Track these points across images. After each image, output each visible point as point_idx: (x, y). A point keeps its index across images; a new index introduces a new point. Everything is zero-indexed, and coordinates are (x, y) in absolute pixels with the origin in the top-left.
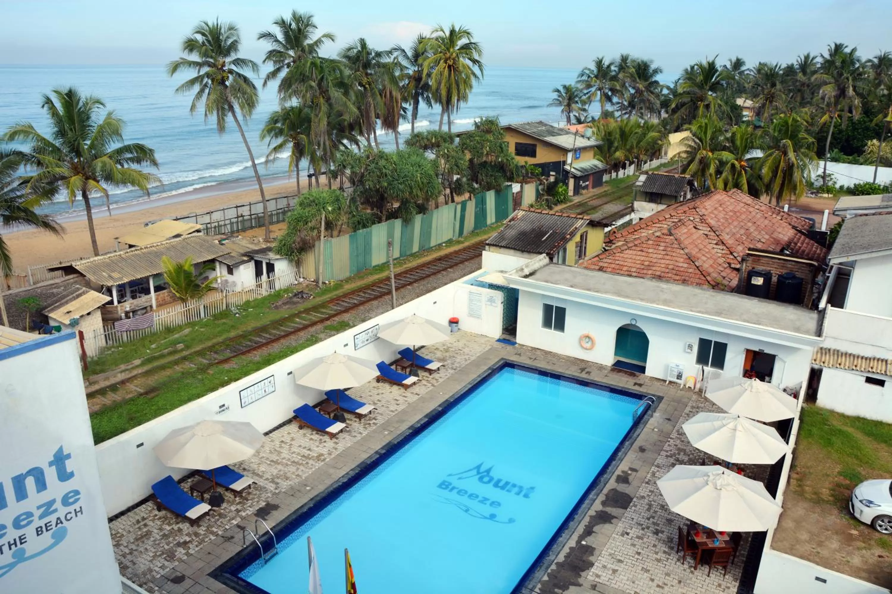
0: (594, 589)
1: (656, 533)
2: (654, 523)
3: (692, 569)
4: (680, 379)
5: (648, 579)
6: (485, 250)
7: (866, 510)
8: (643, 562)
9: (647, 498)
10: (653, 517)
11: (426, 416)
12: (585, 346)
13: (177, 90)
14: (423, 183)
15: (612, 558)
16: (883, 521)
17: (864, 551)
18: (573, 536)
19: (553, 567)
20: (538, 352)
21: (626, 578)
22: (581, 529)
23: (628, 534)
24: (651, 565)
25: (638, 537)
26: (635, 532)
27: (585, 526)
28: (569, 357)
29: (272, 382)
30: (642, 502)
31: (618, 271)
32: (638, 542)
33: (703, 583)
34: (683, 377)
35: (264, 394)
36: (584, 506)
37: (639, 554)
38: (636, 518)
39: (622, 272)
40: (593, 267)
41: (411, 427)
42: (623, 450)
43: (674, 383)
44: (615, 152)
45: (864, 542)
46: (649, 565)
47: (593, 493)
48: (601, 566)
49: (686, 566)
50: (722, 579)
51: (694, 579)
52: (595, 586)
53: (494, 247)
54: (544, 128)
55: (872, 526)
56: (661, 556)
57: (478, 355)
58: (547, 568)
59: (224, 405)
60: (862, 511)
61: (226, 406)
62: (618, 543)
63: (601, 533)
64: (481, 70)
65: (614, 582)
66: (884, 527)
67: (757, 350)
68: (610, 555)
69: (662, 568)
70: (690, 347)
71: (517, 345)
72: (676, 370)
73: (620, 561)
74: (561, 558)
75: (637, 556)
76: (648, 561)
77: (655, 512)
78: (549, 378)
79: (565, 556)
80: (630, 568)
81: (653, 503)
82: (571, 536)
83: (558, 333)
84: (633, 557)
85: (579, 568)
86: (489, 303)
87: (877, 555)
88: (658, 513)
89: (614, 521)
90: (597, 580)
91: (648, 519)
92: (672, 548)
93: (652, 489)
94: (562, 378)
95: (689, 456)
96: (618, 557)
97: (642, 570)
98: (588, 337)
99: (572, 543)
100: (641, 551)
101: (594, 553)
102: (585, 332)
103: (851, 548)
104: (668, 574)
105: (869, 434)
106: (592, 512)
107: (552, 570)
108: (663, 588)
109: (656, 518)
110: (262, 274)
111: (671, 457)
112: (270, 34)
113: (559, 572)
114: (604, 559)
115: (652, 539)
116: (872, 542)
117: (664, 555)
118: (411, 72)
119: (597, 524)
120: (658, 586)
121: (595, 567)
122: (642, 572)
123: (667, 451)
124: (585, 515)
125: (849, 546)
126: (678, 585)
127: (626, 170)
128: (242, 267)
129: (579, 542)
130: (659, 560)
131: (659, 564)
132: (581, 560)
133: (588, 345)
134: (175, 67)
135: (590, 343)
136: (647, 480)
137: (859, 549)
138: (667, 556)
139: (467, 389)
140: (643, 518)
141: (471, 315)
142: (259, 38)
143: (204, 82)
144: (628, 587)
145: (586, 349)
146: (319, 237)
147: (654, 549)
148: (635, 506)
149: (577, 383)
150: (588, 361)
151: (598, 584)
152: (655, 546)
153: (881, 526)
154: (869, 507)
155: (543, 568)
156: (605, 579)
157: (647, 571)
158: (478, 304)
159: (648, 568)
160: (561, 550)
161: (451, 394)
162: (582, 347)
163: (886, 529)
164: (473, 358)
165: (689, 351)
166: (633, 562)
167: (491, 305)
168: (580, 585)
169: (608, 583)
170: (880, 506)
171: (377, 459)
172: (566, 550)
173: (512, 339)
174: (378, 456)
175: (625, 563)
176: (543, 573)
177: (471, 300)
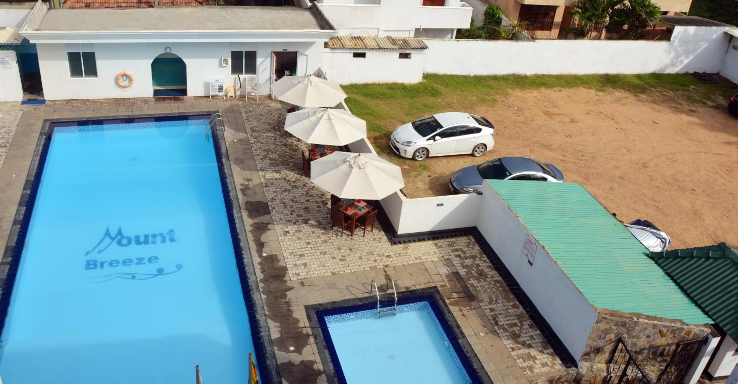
0: (304, 286)
1: (306, 222)
2: (299, 216)
3: (350, 237)
4: (222, 92)
5: (330, 259)
7: (408, 149)
8: (317, 248)
9: (277, 198)
10: (294, 211)
11: (20, 204)
12: (123, 85)
15: (294, 256)
16: (419, 153)
17: (420, 177)
18: (252, 253)
19: (261, 285)
20: (75, 104)
21: (316, 266)
22: (253, 246)
23: (288, 232)
24: (323, 247)
25: (297, 231)
26: (291, 228)
27: (253, 240)
28: (108, 99)
30: (275, 203)
31: (106, 5)
32: (300, 235)
33: (364, 243)
34: (224, 89)
36: (238, 225)
37: (308, 243)
38: (283, 217)
39: (111, 5)
40: (79, 5)
41: (15, 223)
42: (225, 166)
43: (216, 96)
45: (415, 171)
46: (323, 248)
47: (235, 211)
48: (292, 266)
49: (345, 237)
50: (372, 234)
51: (357, 244)
52: (303, 283)
55: (413, 159)
56: (323, 237)
57: (16, 124)
58: (258, 288)
60: (406, 151)
62: (288, 243)
63: (270, 241)
65: (311, 273)
66: (420, 156)
67: (282, 50)
68: (291, 254)
69: (332, 246)
70: (226, 61)
71: (47, 102)
72: (217, 85)
73: (301, 255)
74: (260, 276)
75: (309, 246)
76: (319, 245)
77: (292, 206)
78: (90, 126)
79: (261, 272)
80: (313, 257)
81: (283, 200)
82: (251, 254)
83: (91, 79)
84: (307, 248)
85: (280, 276)
86: (1, 66)
87: (427, 176)
88: (294, 206)
89: (270, 226)
90: (299, 278)
91: (291, 214)
92: (325, 229)
93: (274, 190)
94: (104, 122)
95: (276, 153)
96: (298, 253)
97: (321, 254)
98: (124, 75)
99: (257, 260)
100: (309, 241)
101: (279, 258)
102: (121, 71)
103: (412, 178)
104: (339, 249)
105: (367, 95)
106: (248, 228)
107: (262, 288)
108: (345, 260)
109: (296, 211)
111: (264, 158)
113: (269, 287)
114: (290, 260)
115: (306, 229)
116: (419, 169)
117: (325, 236)
119: (261, 235)
120: (341, 260)
121: (289, 269)
122: (322, 256)
123: (258, 155)
124: (246, 233)
125: (410, 177)
126: (351, 253)
129: (261, 256)
130: (325, 241)
131: (328, 244)
132: (275, 269)
133: (126, 83)
135: (128, 80)
136: (264, 184)
137: (416, 177)
138: (328, 236)
139: (37, 163)
140: (287, 215)
144: (324, 271)
145: (125, 87)
147: (314, 235)
148: (274, 208)
149: (123, 123)
150: (130, 98)
151: (303, 280)
152: (313, 232)
153: (418, 156)
154: (409, 146)
155: (255, 290)
156: (304, 274)
157: (325, 253)
159: (324, 251)
160: (254, 269)
161: (26, 173)
162: (120, 86)
163: (421, 157)
164: (14, 129)
165: (225, 65)
166: (311, 252)
167: (5, 67)
168: (292, 288)
169: (309, 276)
170: (416, 143)
171: (10, 270)
172: (258, 268)
173: (39, 98)
174: (8, 266)
175: (306, 255)
176: (258, 294)
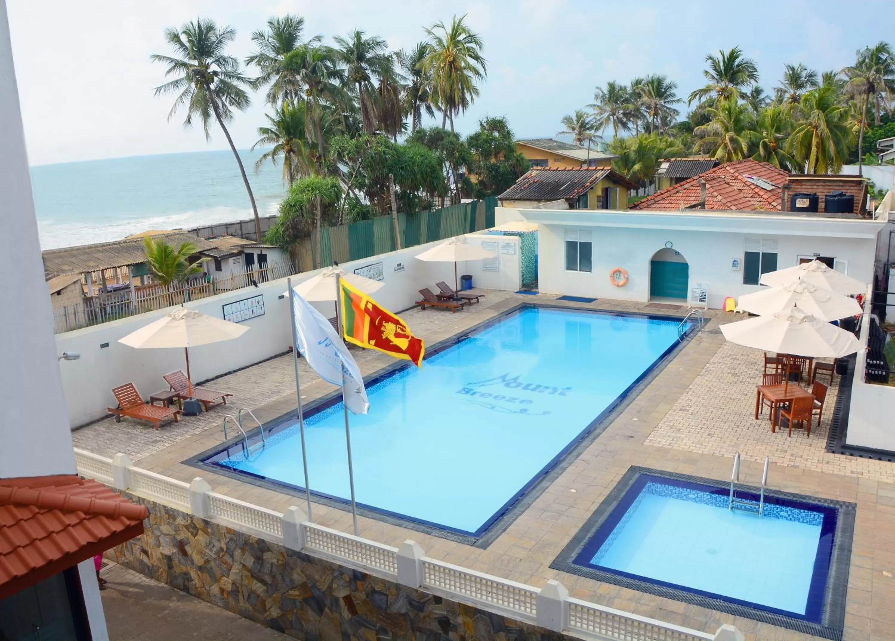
6: (497, 206)
10: (716, 398)
12: (616, 283)
18: (621, 415)
22: (630, 410)
29: (261, 303)
30: (699, 388)
35: (251, 315)
38: (694, 399)
44: (632, 166)
46: (717, 431)
47: (641, 385)
48: (658, 435)
53: (508, 202)
54: (555, 144)
57: (496, 302)
62: (676, 418)
63: (656, 412)
64: (484, 67)
67: (812, 255)
70: (736, 263)
71: (539, 293)
73: (681, 430)
76: (715, 428)
82: (619, 415)
83: (585, 274)
85: (633, 437)
86: (506, 251)
90: (656, 444)
91: (710, 399)
93: (710, 379)
98: (619, 272)
100: (706, 422)
102: (617, 266)
106: (641, 398)
108: (736, 447)
110: (253, 263)
113: (608, 441)
114: (662, 430)
121: (651, 436)
124: (634, 400)
127: (647, 189)
128: (231, 260)
133: (620, 281)
135: (622, 278)
140: (703, 399)
141: (486, 270)
145: (618, 286)
146: (314, 224)
148: (693, 391)
150: (621, 300)
156: (665, 443)
159: (716, 434)
160: (609, 426)
161: (467, 328)
162: (613, 285)
164: (491, 305)
165: (734, 268)
169: (669, 447)
173: (534, 290)
175: (687, 431)
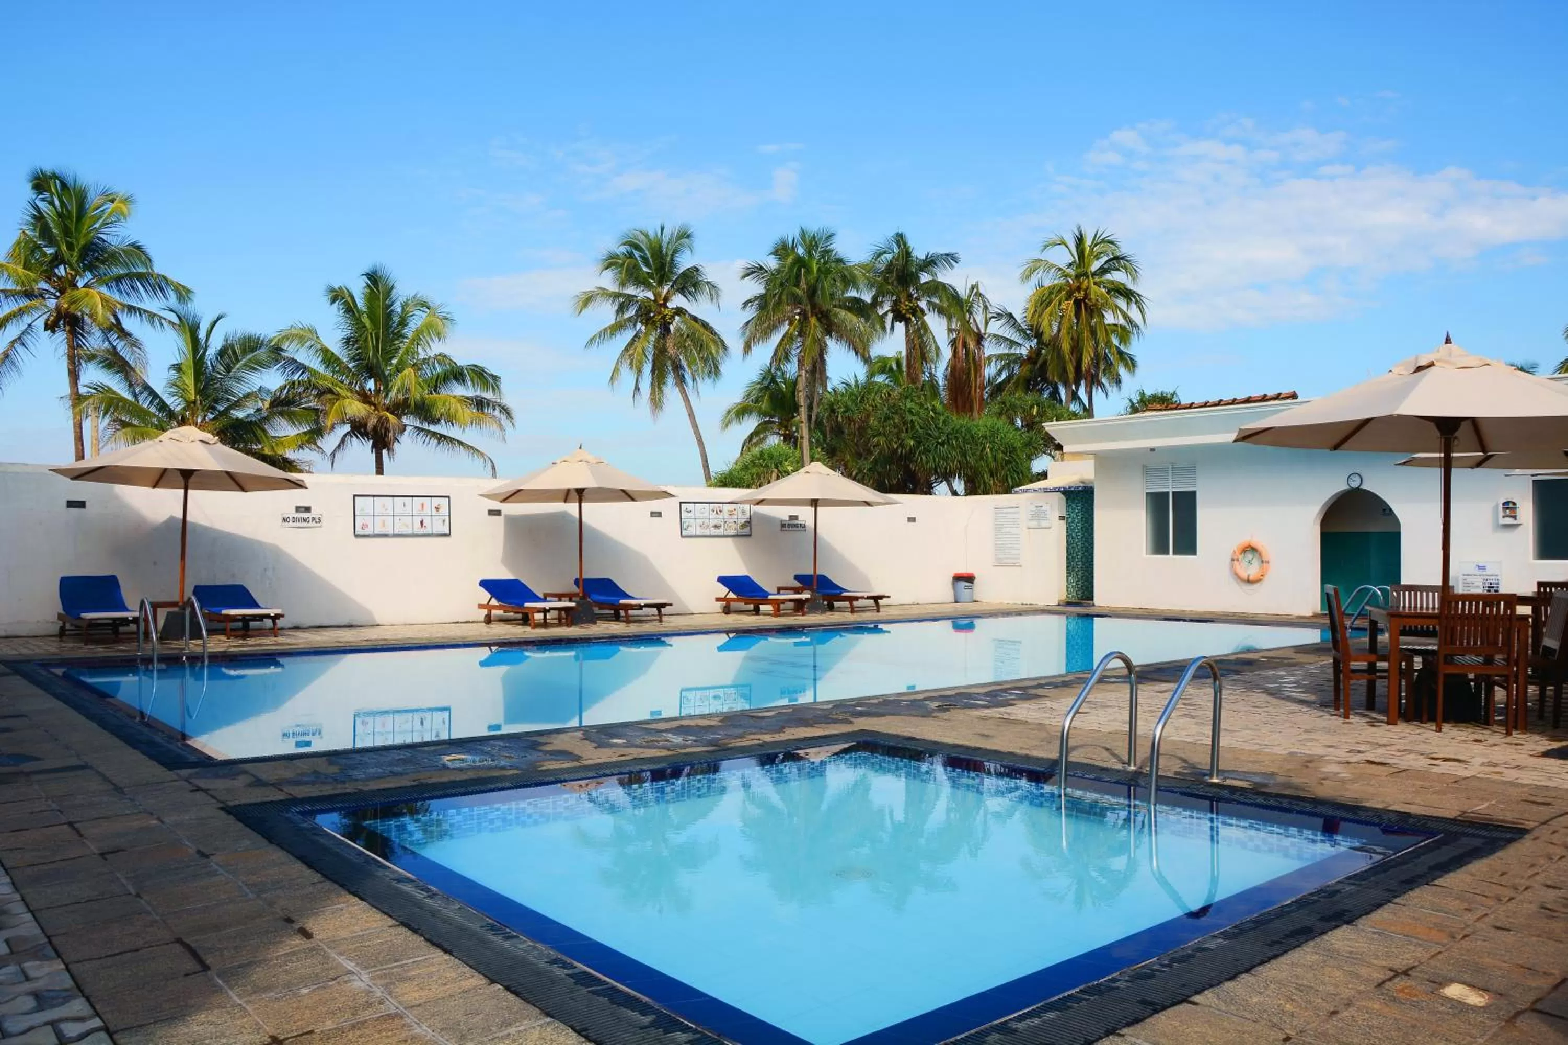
12: (1245, 576)
13: (592, 341)
14: (995, 459)
28: (1210, 612)
29: (444, 510)
35: (417, 529)
59: (308, 509)
61: (314, 513)
70: (1511, 508)
71: (1093, 608)
83: (1184, 560)
86: (1034, 524)
98: (1250, 549)
112: (761, 268)
118: (1024, 351)
133: (1253, 570)
134: (588, 300)
135: (1256, 563)
141: (1000, 564)
142: (743, 277)
143: (638, 328)
145: (1249, 581)
150: (1255, 615)
158: (1014, 531)
162: (1240, 579)
165: (1509, 521)
167: (1039, 526)
177: (998, 527)
